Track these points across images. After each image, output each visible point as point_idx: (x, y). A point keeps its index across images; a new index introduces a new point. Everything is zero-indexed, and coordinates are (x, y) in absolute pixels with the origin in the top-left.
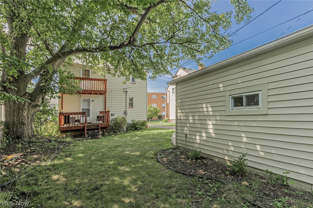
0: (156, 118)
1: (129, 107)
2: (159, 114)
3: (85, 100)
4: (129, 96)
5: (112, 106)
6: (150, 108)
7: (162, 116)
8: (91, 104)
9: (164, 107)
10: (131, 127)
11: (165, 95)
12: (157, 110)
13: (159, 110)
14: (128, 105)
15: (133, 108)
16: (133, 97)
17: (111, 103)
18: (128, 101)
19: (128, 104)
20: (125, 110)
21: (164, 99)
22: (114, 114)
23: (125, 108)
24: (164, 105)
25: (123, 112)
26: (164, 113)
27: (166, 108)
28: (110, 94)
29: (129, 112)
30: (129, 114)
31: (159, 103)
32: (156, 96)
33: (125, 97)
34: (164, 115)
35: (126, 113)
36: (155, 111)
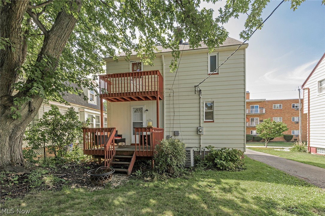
0: (281, 139)
1: (204, 120)
2: (286, 133)
3: (137, 109)
4: (206, 98)
5: (176, 118)
6: (268, 123)
7: (292, 137)
8: (145, 115)
9: (297, 123)
10: (206, 159)
11: (298, 102)
12: (281, 127)
13: (285, 127)
14: (203, 117)
15: (213, 122)
16: (213, 100)
17: (172, 114)
18: (204, 109)
19: (203, 114)
20: (198, 125)
21: (298, 109)
22: (178, 131)
23: (198, 121)
24: (296, 119)
25: (195, 129)
26: (298, 133)
27: (300, 123)
28: (171, 98)
29: (204, 129)
30: (204, 133)
31: (287, 115)
32: (280, 106)
33: (197, 101)
34: (298, 136)
35: (199, 132)
36: (278, 128)
